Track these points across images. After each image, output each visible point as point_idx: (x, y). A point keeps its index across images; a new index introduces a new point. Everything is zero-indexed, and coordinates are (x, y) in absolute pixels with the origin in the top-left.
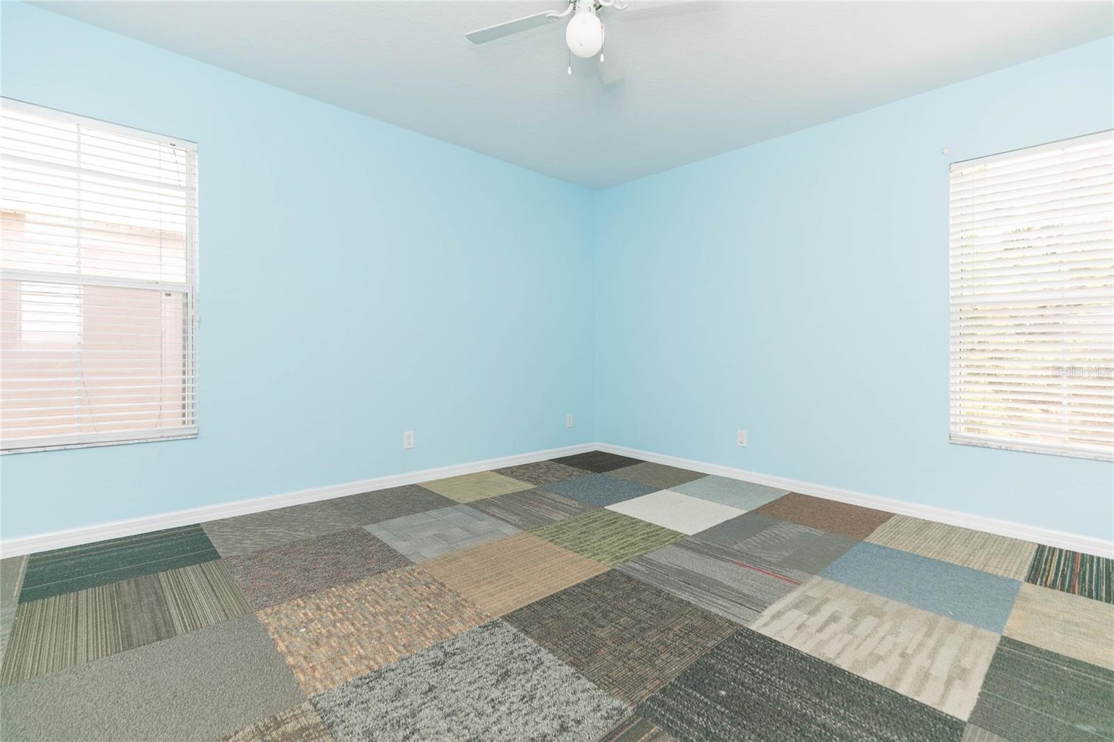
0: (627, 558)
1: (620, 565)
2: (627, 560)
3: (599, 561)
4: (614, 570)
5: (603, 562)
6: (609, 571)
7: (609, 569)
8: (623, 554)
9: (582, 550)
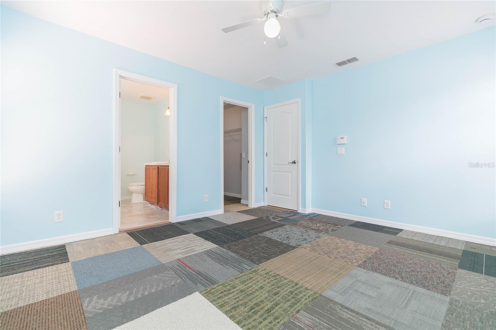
0: (250, 271)
1: (255, 267)
2: (250, 270)
3: (265, 269)
4: (258, 264)
5: (263, 269)
6: (261, 263)
7: (260, 265)
8: (251, 274)
9: (275, 276)
